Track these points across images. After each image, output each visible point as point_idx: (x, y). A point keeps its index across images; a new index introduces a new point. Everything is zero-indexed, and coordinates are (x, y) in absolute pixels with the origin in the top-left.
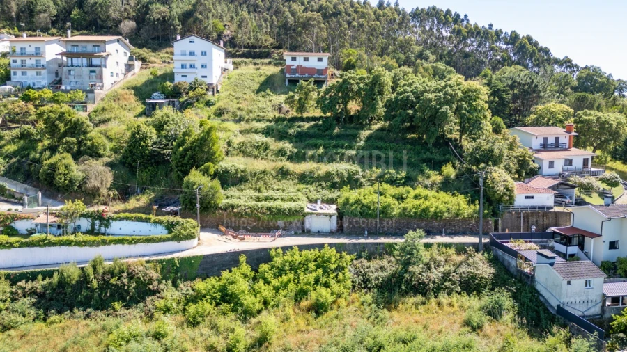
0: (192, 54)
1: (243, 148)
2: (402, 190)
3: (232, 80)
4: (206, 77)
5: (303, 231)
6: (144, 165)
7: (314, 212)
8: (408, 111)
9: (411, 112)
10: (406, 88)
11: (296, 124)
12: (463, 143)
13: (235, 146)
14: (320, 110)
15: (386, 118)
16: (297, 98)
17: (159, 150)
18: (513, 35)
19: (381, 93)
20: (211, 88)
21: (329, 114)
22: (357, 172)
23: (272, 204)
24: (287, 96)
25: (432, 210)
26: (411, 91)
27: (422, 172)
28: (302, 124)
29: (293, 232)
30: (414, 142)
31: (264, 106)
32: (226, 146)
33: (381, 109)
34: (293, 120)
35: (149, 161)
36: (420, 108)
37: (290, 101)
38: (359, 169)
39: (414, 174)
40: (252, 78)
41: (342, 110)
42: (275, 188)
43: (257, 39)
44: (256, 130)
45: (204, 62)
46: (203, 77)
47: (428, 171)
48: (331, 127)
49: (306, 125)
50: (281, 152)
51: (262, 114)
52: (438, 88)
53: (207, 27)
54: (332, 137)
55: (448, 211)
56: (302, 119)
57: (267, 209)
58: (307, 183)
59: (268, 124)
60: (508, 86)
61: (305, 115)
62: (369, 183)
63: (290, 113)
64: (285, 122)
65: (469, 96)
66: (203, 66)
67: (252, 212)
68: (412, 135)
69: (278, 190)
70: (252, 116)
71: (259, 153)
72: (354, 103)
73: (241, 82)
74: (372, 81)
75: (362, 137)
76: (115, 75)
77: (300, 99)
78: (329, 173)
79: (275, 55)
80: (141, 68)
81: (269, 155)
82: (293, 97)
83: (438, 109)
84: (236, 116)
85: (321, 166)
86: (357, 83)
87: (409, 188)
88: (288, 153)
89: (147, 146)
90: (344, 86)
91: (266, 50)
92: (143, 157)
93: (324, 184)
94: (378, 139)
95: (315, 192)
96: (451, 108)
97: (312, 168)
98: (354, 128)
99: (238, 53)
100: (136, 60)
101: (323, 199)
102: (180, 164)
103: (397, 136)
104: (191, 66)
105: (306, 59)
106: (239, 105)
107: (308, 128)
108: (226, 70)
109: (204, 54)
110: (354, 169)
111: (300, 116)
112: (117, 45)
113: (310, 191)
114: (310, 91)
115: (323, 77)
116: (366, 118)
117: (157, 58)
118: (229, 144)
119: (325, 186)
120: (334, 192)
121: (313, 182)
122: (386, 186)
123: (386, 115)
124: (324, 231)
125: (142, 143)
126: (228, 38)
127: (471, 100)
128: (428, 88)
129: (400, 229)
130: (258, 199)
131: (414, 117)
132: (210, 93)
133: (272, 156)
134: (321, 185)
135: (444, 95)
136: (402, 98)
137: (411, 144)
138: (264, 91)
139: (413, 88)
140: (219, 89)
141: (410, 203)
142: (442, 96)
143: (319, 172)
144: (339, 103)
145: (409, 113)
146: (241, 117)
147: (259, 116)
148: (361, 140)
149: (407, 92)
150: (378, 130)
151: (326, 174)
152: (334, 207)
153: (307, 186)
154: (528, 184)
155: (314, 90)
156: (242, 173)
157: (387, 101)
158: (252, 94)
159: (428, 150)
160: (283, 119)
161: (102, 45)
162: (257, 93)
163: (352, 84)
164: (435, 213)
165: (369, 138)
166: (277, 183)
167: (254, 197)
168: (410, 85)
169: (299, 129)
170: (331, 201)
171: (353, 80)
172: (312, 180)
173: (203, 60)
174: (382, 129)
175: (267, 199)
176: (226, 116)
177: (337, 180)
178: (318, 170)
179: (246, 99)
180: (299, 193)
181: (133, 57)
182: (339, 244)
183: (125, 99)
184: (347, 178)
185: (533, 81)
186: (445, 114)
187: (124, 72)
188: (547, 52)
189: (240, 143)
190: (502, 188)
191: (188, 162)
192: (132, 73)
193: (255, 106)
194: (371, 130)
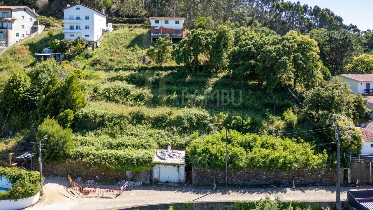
0: (78, 18)
1: (107, 94)
2: (248, 137)
3: (109, 39)
4: (88, 36)
5: (151, 181)
6: (16, 111)
7: (162, 161)
8: (250, 61)
9: (252, 62)
10: (247, 41)
11: (156, 72)
12: (297, 89)
13: (101, 92)
14: (174, 61)
15: (230, 67)
16: (156, 51)
17: (30, 97)
18: (316, 8)
19: (225, 46)
20: (92, 44)
21: (182, 64)
22: (205, 117)
23: (121, 153)
24: (148, 49)
25: (281, 160)
26: (252, 44)
27: (265, 117)
28: (160, 72)
29: (140, 183)
30: (254, 88)
31: (131, 58)
32: (92, 92)
33: (226, 61)
34: (154, 69)
35: (21, 106)
36: (261, 58)
37: (150, 54)
38: (208, 115)
39: (258, 119)
40: (126, 37)
41: (194, 61)
42: (129, 133)
43: (134, 11)
44: (122, 77)
45: (87, 25)
46: (86, 36)
47: (271, 117)
48: (184, 75)
49: (164, 73)
50: (139, 98)
51: (129, 65)
52: (275, 41)
53: (99, 2)
54: (184, 84)
55: (297, 160)
56: (161, 69)
57: (115, 159)
58: (160, 127)
59: (133, 72)
60: (327, 41)
61: (163, 65)
62: (216, 128)
63: (152, 63)
64: (147, 71)
65: (303, 48)
66: (86, 28)
67: (101, 161)
68: (253, 82)
69: (132, 135)
70: (120, 66)
71: (120, 98)
72: (203, 55)
73: (116, 40)
74: (219, 36)
75: (210, 84)
76: (20, 35)
77: (159, 52)
78: (180, 117)
79: (147, 22)
80: (44, 30)
81: (129, 100)
82: (153, 50)
83: (278, 59)
84: (107, 66)
85: (173, 111)
86: (206, 39)
87: (256, 136)
88: (146, 98)
89: (19, 93)
90: (194, 41)
91: (141, 18)
92: (15, 103)
93: (174, 128)
94: (224, 85)
95: (166, 137)
96: (289, 58)
97: (165, 112)
98: (204, 76)
99: (120, 21)
100: (40, 24)
101: (173, 145)
102: (43, 110)
103: (240, 82)
104: (77, 28)
105: (167, 22)
106: (111, 58)
107: (165, 76)
108: (106, 31)
109: (87, 18)
110: (203, 113)
111: (159, 65)
112: (23, 13)
113: (162, 136)
114: (167, 46)
115: (179, 35)
116: (213, 67)
117: (59, 24)
118: (95, 90)
119: (176, 130)
120: (184, 137)
121: (165, 126)
122: (233, 133)
123: (230, 65)
124: (172, 181)
125: (15, 91)
126: (114, 11)
127: (305, 51)
128: (266, 42)
129: (248, 180)
130: (111, 146)
131: (255, 67)
132: (90, 48)
133: (131, 100)
134: (172, 129)
135: (282, 46)
136: (245, 50)
137: (253, 90)
138: (133, 46)
139: (253, 41)
140: (98, 45)
141: (258, 152)
142: (281, 48)
143: (171, 117)
144: (190, 55)
145: (252, 63)
146: (111, 67)
147: (126, 66)
148: (209, 86)
149: (249, 45)
150: (224, 77)
151: (177, 118)
152: (183, 153)
153: (159, 131)
154: (365, 129)
155: (170, 45)
156: (101, 119)
157: (231, 53)
158: (123, 48)
159: (268, 95)
160: (145, 69)
161: (9, 12)
162: (127, 48)
163: (201, 39)
164: (284, 163)
165: (216, 85)
166: (132, 127)
167: (107, 143)
168: (251, 39)
169: (157, 77)
170: (180, 147)
171: (202, 36)
172: (164, 124)
173: (87, 23)
174: (226, 77)
175: (119, 146)
176: (98, 66)
177: (187, 124)
178: (169, 115)
179: (118, 53)
180: (151, 139)
181: (37, 22)
182: (185, 204)
183: (20, 53)
184: (197, 123)
185: (347, 37)
186: (284, 64)
187: (29, 33)
188: (340, 19)
189: (105, 89)
190: (350, 137)
191: (50, 108)
192: (35, 34)
193: (124, 58)
194: (217, 77)
